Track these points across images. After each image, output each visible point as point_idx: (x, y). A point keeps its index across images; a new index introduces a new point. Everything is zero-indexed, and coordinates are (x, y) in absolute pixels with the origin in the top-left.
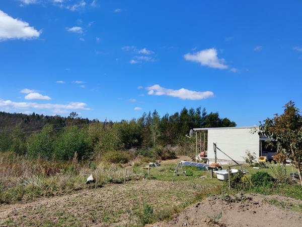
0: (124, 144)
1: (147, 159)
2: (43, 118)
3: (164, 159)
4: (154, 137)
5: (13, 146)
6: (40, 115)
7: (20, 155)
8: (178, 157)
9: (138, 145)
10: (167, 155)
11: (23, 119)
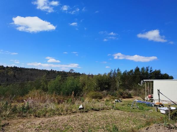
0: (99, 88)
1: (114, 97)
2: (56, 72)
3: (124, 98)
4: (118, 84)
5: (41, 87)
6: (55, 70)
7: (45, 92)
8: (133, 97)
9: (108, 89)
10: (126, 95)
11: (46, 73)
